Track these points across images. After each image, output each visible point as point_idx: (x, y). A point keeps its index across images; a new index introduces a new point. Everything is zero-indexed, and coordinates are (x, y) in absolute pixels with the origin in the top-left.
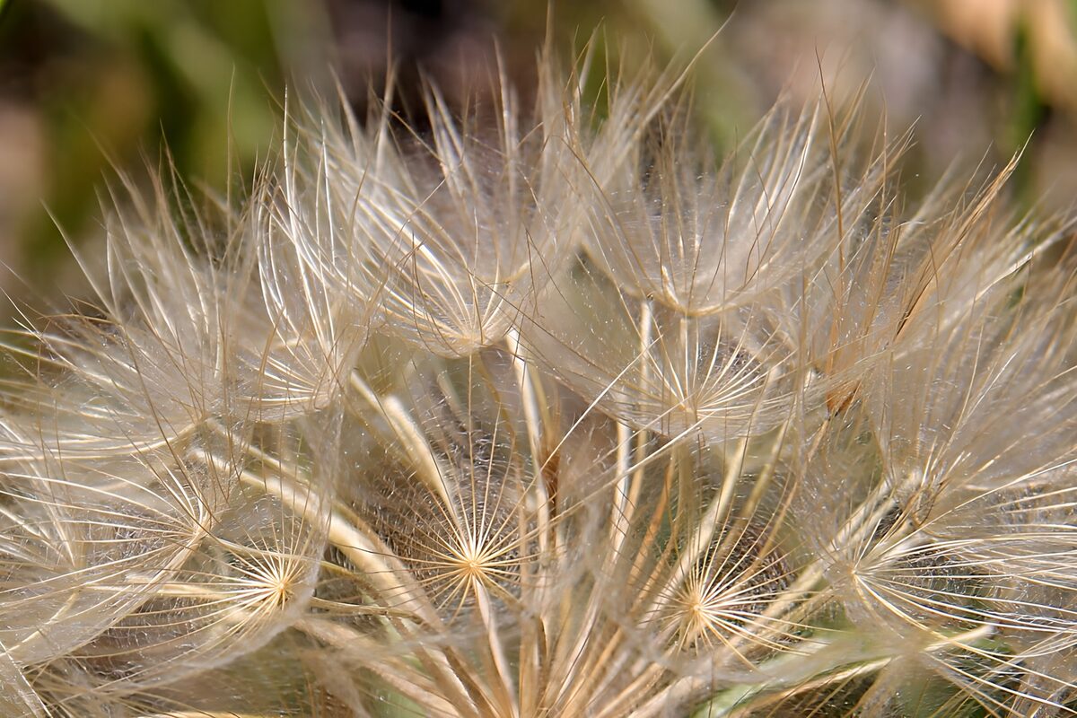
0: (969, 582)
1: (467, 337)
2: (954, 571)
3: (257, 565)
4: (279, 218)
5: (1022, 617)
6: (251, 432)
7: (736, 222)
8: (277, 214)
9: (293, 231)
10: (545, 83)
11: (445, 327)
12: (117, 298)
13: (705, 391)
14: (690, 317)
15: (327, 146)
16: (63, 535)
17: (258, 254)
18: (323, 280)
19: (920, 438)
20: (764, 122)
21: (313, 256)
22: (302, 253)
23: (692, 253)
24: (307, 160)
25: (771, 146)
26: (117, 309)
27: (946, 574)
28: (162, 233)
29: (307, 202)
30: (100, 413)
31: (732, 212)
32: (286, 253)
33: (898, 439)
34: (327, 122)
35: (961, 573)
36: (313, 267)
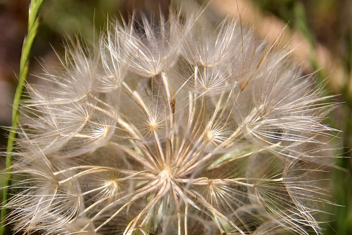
0: (275, 129)
1: (152, 73)
2: (272, 127)
3: (101, 127)
4: (106, 45)
5: (288, 137)
6: (99, 94)
7: (217, 45)
8: (106, 44)
9: (110, 47)
10: (171, 14)
11: (147, 71)
12: (68, 65)
13: (210, 84)
14: (206, 67)
15: (118, 28)
16: (54, 122)
17: (101, 53)
18: (117, 59)
19: (263, 95)
20: (224, 21)
21: (114, 53)
22: (112, 53)
23: (207, 51)
24: (113, 31)
25: (225, 27)
26: (68, 68)
27: (269, 127)
28: (79, 50)
29: (113, 41)
30: (64, 93)
31: (216, 42)
32: (108, 53)
33: (257, 95)
34: (117, 22)
35: (273, 127)
36: (114, 56)
